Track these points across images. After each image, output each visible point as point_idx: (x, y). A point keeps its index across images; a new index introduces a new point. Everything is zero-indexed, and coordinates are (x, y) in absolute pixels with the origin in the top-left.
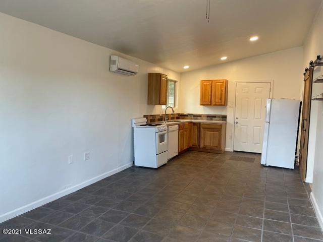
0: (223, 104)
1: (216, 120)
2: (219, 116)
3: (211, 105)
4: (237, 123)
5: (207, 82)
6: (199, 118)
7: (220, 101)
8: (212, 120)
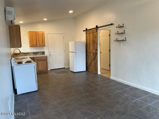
0: (44, 45)
1: (39, 55)
2: (40, 52)
3: (37, 46)
4: (50, 55)
5: (33, 32)
6: (28, 54)
7: (42, 44)
8: (36, 55)
